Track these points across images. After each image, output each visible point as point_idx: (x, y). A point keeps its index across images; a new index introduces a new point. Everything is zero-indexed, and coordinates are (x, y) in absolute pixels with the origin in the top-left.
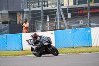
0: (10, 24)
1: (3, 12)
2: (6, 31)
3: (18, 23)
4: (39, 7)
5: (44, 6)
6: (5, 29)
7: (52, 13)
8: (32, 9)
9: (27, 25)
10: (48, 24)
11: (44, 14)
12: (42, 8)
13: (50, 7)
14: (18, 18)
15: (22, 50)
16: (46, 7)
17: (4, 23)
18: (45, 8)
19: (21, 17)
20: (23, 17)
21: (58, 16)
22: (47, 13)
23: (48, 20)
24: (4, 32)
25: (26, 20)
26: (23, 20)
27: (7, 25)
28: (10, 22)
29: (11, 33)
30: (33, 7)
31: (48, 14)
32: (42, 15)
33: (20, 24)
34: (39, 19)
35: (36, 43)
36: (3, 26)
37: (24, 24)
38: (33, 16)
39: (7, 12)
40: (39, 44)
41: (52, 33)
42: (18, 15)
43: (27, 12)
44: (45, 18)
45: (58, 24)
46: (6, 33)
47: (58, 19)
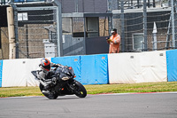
0: (87, 36)
1: (75, 15)
2: (80, 49)
3: (101, 34)
4: (139, 6)
5: (149, 5)
6: (77, 46)
7: (162, 18)
8: (126, 11)
9: (117, 39)
10: (155, 38)
11: (148, 19)
12: (145, 8)
13: (158, 8)
14: (101, 26)
15: (108, 83)
16: (152, 8)
17: (75, 35)
18: (150, 10)
19: (107, 24)
20: (110, 24)
21: (173, 24)
22: (153, 17)
23: (155, 31)
24: (77, 51)
25: (115, 30)
26: (109, 31)
27: (82, 39)
28: (87, 33)
29: (88, 53)
30: (129, 7)
31: (155, 19)
32: (144, 21)
33: (104, 37)
34: (139, 28)
35: (48, 76)
36: (75, 41)
37: (111, 38)
38: (128, 22)
39: (81, 15)
40: (54, 79)
41: (161, 55)
42: (101, 20)
43: (118, 16)
44: (150, 27)
45: (173, 38)
46: (79, 53)
47: (173, 30)
